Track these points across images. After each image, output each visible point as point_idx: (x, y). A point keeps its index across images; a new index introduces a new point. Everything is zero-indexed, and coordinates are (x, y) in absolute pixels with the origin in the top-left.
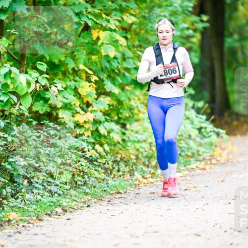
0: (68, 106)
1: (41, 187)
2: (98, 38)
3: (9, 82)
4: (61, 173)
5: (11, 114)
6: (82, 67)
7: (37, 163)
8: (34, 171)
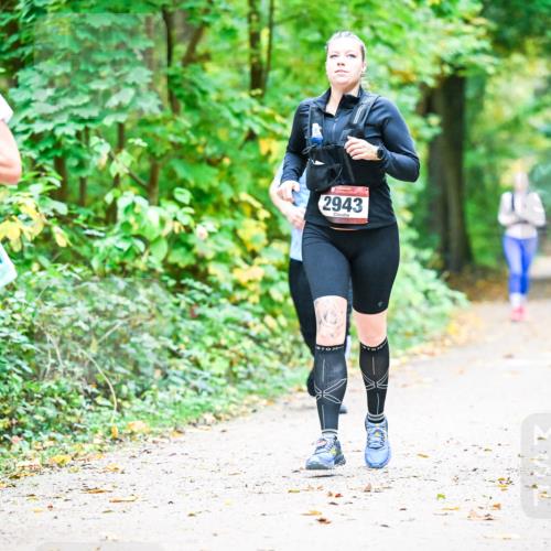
0: (224, 257)
1: (182, 382)
2: (269, 153)
3: (132, 219)
4: (212, 360)
5: (135, 269)
6: (244, 196)
7: (175, 344)
8: (170, 357)
